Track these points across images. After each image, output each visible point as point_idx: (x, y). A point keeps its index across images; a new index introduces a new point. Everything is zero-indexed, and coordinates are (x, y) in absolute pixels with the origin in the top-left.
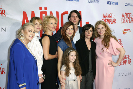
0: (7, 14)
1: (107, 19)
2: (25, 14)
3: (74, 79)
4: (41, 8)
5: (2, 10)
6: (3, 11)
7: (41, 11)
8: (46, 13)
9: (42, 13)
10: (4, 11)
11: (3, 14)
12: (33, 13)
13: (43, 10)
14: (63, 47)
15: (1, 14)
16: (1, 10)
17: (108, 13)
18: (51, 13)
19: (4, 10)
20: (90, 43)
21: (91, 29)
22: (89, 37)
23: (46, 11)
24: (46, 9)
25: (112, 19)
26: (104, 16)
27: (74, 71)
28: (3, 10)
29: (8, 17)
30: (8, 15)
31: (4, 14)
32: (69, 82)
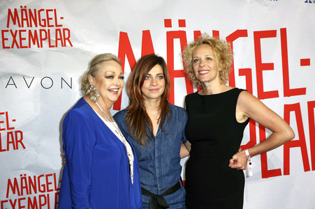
0: (76, 40)
2: (124, 39)
4: (168, 23)
5: (61, 28)
6: (66, 32)
7: (169, 29)
8: (182, 35)
9: (171, 36)
10: (69, 31)
11: (65, 39)
13: (175, 27)
15: (61, 39)
16: (60, 30)
18: (197, 34)
19: (67, 29)
23: (182, 29)
24: (182, 23)
28: (64, 30)
29: (78, 50)
30: (79, 42)
31: (68, 39)
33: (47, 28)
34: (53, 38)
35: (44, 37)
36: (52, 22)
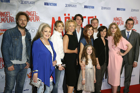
0: (41, 19)
1: (116, 21)
2: (53, 19)
3: (91, 67)
4: (65, 15)
7: (65, 16)
8: (69, 18)
9: (66, 18)
10: (39, 17)
12: (59, 18)
13: (67, 16)
14: (84, 43)
15: (37, 19)
17: (118, 17)
20: (104, 40)
21: (105, 30)
22: (104, 36)
23: (69, 16)
24: (69, 15)
25: (121, 22)
26: (114, 19)
27: (92, 61)
29: (41, 22)
31: (39, 19)
32: (87, 70)
33: (33, 16)
34: (35, 19)
35: (32, 19)
36: (34, 15)
